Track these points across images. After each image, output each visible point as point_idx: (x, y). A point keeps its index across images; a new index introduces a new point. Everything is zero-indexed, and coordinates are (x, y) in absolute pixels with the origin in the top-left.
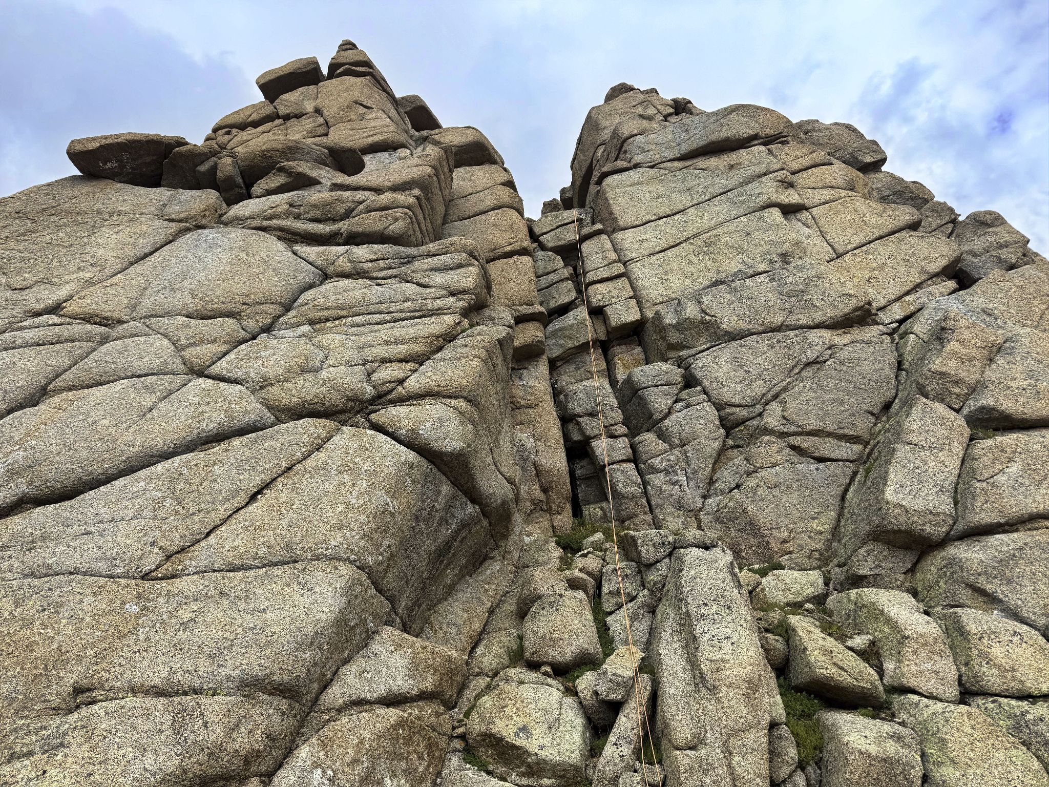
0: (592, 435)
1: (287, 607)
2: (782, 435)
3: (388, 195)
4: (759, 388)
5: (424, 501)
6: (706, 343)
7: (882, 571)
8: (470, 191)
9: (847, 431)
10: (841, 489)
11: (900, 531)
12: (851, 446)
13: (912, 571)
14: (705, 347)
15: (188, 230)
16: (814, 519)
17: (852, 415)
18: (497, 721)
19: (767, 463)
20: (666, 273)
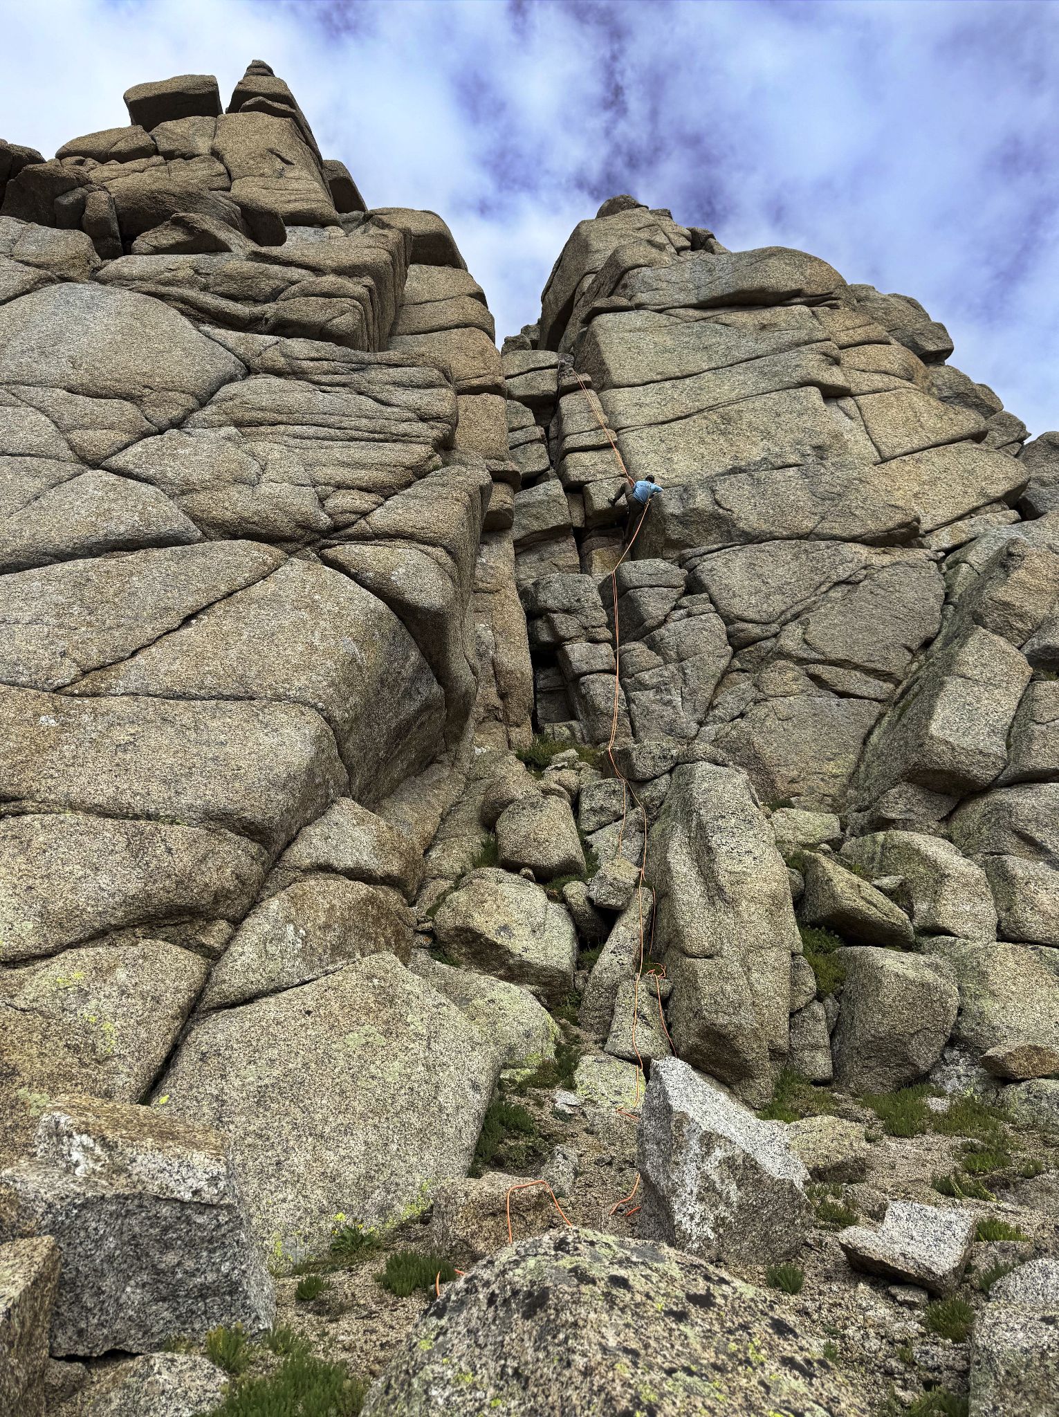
0: (567, 636)
1: (250, 744)
2: (801, 661)
3: (331, 278)
4: (777, 604)
5: (391, 663)
6: (715, 543)
7: (914, 817)
8: (427, 297)
9: (879, 666)
10: (864, 731)
11: (941, 772)
12: (881, 683)
13: (946, 820)
14: (716, 546)
15: (51, 281)
16: (830, 760)
17: (887, 648)
18: (476, 915)
19: (780, 690)
20: (669, 450)
